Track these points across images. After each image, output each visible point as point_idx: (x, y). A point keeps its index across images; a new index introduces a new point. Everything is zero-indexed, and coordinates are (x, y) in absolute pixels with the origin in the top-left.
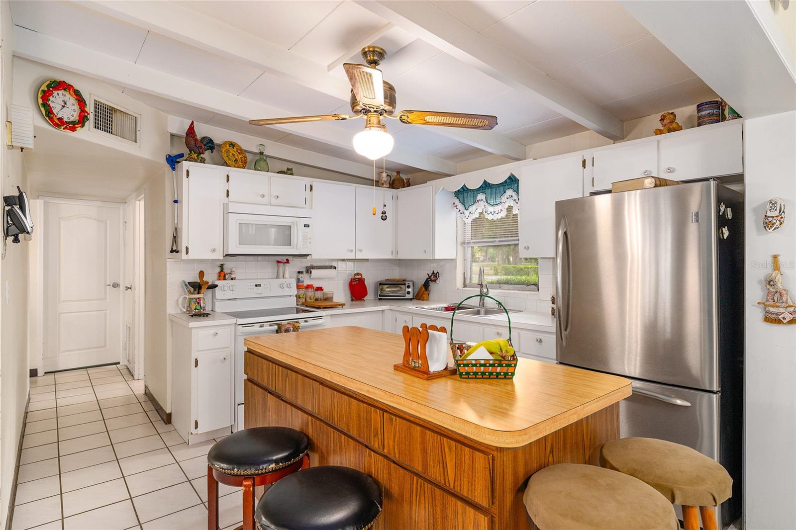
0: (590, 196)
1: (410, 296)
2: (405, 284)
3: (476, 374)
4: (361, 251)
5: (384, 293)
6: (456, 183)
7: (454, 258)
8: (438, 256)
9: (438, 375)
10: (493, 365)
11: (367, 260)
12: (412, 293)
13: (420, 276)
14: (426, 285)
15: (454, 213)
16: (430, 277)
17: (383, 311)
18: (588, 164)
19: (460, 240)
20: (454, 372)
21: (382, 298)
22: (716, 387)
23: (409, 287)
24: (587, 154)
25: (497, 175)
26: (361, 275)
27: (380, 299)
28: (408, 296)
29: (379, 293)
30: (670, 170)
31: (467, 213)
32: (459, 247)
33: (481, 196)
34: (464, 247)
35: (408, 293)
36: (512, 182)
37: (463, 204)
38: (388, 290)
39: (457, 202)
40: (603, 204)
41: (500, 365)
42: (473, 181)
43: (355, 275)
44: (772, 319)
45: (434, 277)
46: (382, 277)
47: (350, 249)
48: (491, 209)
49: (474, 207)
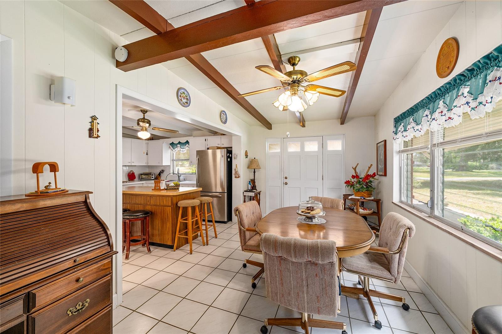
0: (207, 149)
1: (153, 178)
2: (151, 174)
3: (171, 189)
4: (133, 162)
5: (142, 178)
6: (171, 141)
7: (170, 165)
8: (164, 164)
9: (163, 190)
10: (175, 187)
11: (135, 166)
12: (154, 177)
13: (157, 171)
14: (159, 174)
15: (170, 150)
16: (161, 172)
17: (143, 183)
18: (206, 140)
19: (172, 159)
20: (166, 189)
21: (141, 179)
22: (226, 192)
23: (153, 175)
24: (206, 138)
25: (183, 140)
26: (133, 171)
27: (141, 180)
28: (152, 178)
29: (141, 178)
30: (223, 144)
31: (174, 150)
32: (172, 162)
33: (179, 145)
34: (173, 162)
35: (153, 177)
36: (187, 142)
37: (173, 147)
38: (143, 176)
39: (171, 147)
40: (210, 151)
41: (176, 186)
42: (176, 141)
43: (130, 171)
44: (236, 177)
45: (162, 171)
46: (142, 172)
47: (129, 162)
48: (182, 150)
49: (176, 149)
